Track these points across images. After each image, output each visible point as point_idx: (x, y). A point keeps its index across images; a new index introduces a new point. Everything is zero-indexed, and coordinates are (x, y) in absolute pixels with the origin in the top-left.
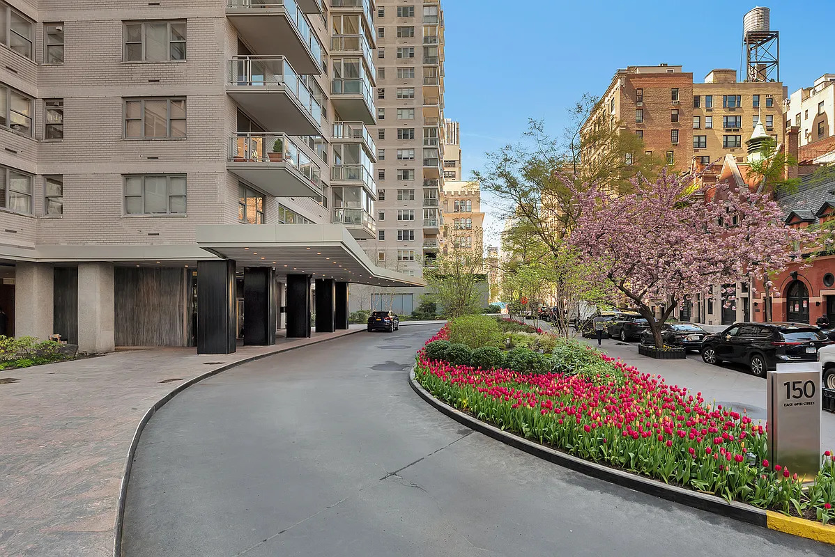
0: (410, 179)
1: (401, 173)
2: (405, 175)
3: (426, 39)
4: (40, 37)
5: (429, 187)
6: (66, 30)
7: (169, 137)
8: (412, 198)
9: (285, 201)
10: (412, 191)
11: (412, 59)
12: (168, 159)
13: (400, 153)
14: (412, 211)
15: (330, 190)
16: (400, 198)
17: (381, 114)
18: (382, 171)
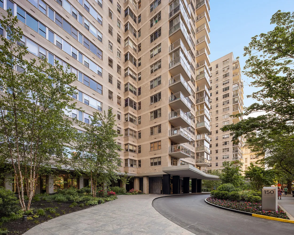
0: (228, 144)
1: (224, 143)
2: (226, 143)
3: (234, 96)
4: (137, 134)
5: (235, 146)
6: (141, 132)
7: (158, 149)
8: (228, 151)
9: (183, 159)
10: (228, 149)
11: (229, 104)
12: (158, 154)
13: (223, 136)
14: (228, 155)
15: (195, 154)
16: (223, 151)
17: (217, 125)
18: (217, 144)
